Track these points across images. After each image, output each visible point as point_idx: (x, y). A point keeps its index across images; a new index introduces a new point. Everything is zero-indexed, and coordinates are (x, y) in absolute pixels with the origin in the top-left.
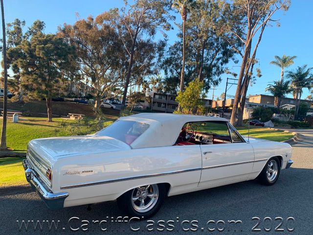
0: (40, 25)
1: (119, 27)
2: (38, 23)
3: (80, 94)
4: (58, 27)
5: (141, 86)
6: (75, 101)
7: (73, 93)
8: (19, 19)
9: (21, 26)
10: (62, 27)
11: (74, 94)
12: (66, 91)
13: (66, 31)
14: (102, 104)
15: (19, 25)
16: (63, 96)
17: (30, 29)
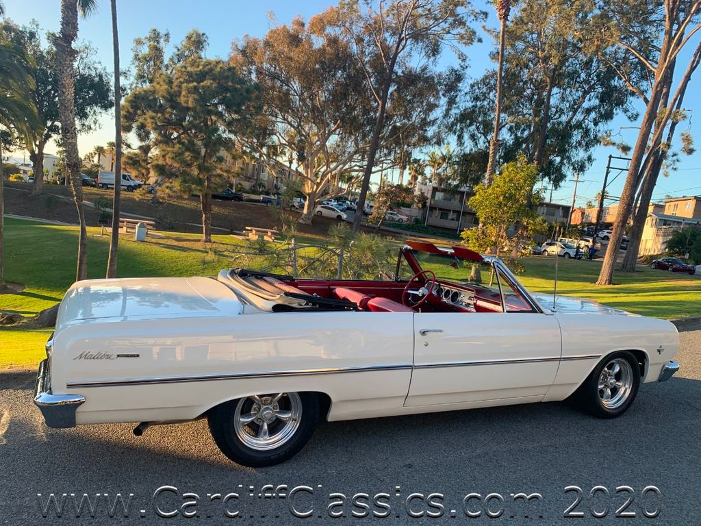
0: (197, 42)
1: (360, 40)
2: (194, 36)
3: (276, 187)
4: (233, 44)
5: (407, 172)
6: (263, 202)
7: (261, 185)
8: (158, 30)
9: (162, 43)
10: (241, 44)
11: (264, 186)
12: (248, 179)
13: (248, 53)
14: (319, 208)
15: (158, 42)
16: (240, 190)
17: (179, 50)
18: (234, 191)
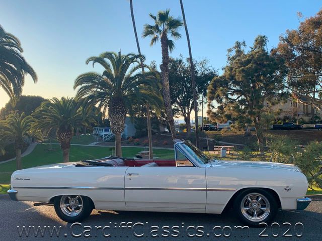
0: (261, 41)
2: (259, 38)
4: (280, 37)
6: (316, 128)
8: (239, 41)
9: (242, 48)
10: (286, 36)
11: (319, 118)
12: (307, 114)
13: (289, 40)
15: (240, 48)
16: (302, 123)
17: (252, 49)
18: (297, 124)
